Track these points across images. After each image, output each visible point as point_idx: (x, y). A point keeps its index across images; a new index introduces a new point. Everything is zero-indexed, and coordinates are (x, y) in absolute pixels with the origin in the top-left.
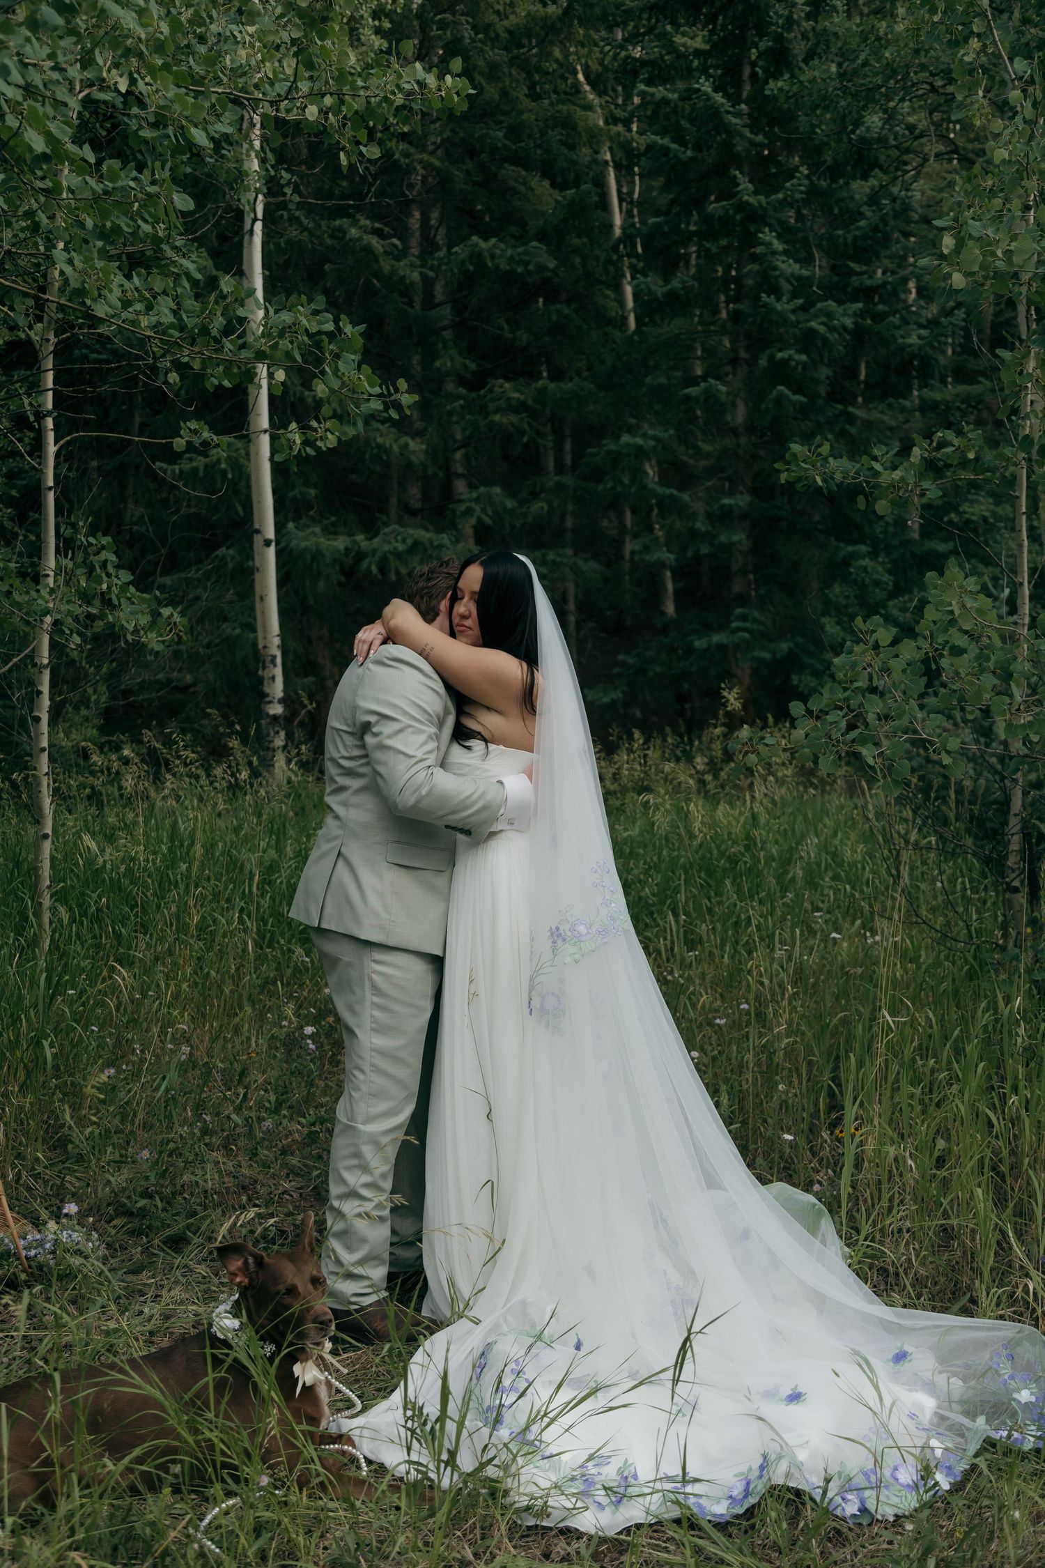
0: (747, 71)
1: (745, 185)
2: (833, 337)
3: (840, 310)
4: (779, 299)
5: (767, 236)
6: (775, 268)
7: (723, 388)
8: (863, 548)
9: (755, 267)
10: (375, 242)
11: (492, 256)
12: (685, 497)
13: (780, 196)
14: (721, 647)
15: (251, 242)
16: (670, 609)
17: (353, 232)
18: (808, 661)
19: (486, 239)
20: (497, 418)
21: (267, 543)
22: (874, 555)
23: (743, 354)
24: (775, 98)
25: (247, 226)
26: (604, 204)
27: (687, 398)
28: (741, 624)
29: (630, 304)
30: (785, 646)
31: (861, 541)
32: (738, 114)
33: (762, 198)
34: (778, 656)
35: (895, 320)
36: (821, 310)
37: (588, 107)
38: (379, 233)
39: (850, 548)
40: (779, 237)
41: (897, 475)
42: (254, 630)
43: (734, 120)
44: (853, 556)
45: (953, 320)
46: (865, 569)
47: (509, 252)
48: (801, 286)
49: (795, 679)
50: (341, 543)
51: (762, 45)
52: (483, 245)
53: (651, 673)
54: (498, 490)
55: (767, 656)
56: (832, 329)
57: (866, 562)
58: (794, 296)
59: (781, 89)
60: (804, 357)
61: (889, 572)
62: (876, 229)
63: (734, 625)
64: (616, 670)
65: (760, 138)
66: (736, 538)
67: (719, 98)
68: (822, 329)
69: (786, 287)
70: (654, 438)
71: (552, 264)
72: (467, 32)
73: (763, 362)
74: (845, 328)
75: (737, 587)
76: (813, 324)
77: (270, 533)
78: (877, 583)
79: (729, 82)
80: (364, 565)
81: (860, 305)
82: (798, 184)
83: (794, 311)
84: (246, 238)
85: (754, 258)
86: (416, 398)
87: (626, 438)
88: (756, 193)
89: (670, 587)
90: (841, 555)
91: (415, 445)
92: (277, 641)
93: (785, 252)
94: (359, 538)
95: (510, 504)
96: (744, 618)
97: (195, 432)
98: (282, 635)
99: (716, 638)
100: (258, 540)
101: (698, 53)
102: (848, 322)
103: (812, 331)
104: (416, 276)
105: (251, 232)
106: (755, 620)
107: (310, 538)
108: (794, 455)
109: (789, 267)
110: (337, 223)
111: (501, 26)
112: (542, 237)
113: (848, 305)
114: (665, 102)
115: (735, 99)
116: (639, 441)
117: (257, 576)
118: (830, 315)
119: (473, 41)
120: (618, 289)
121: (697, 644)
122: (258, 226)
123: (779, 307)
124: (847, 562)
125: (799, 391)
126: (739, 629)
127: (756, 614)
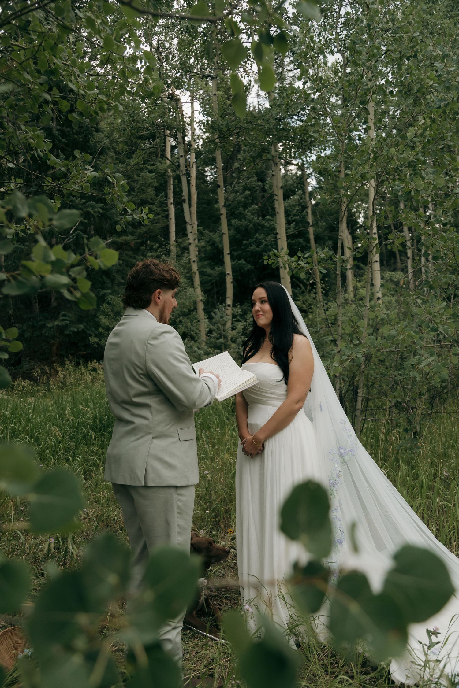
2: (96, 215)
3: (96, 205)
8: (109, 291)
14: (58, 326)
18: (88, 332)
28: (64, 318)
30: (82, 326)
34: (80, 330)
36: (89, 205)
39: (105, 291)
44: (104, 295)
53: (26, 336)
55: (76, 330)
56: (95, 212)
60: (85, 221)
63: (61, 318)
65: (64, 140)
68: (92, 212)
70: (26, 246)
74: (99, 212)
76: (89, 209)
83: (82, 204)
90: (101, 293)
96: (64, 315)
99: (55, 323)
102: (101, 211)
103: (88, 212)
106: (69, 317)
113: (99, 204)
118: (93, 207)
121: (48, 325)
123: (77, 201)
126: (63, 320)
127: (69, 314)
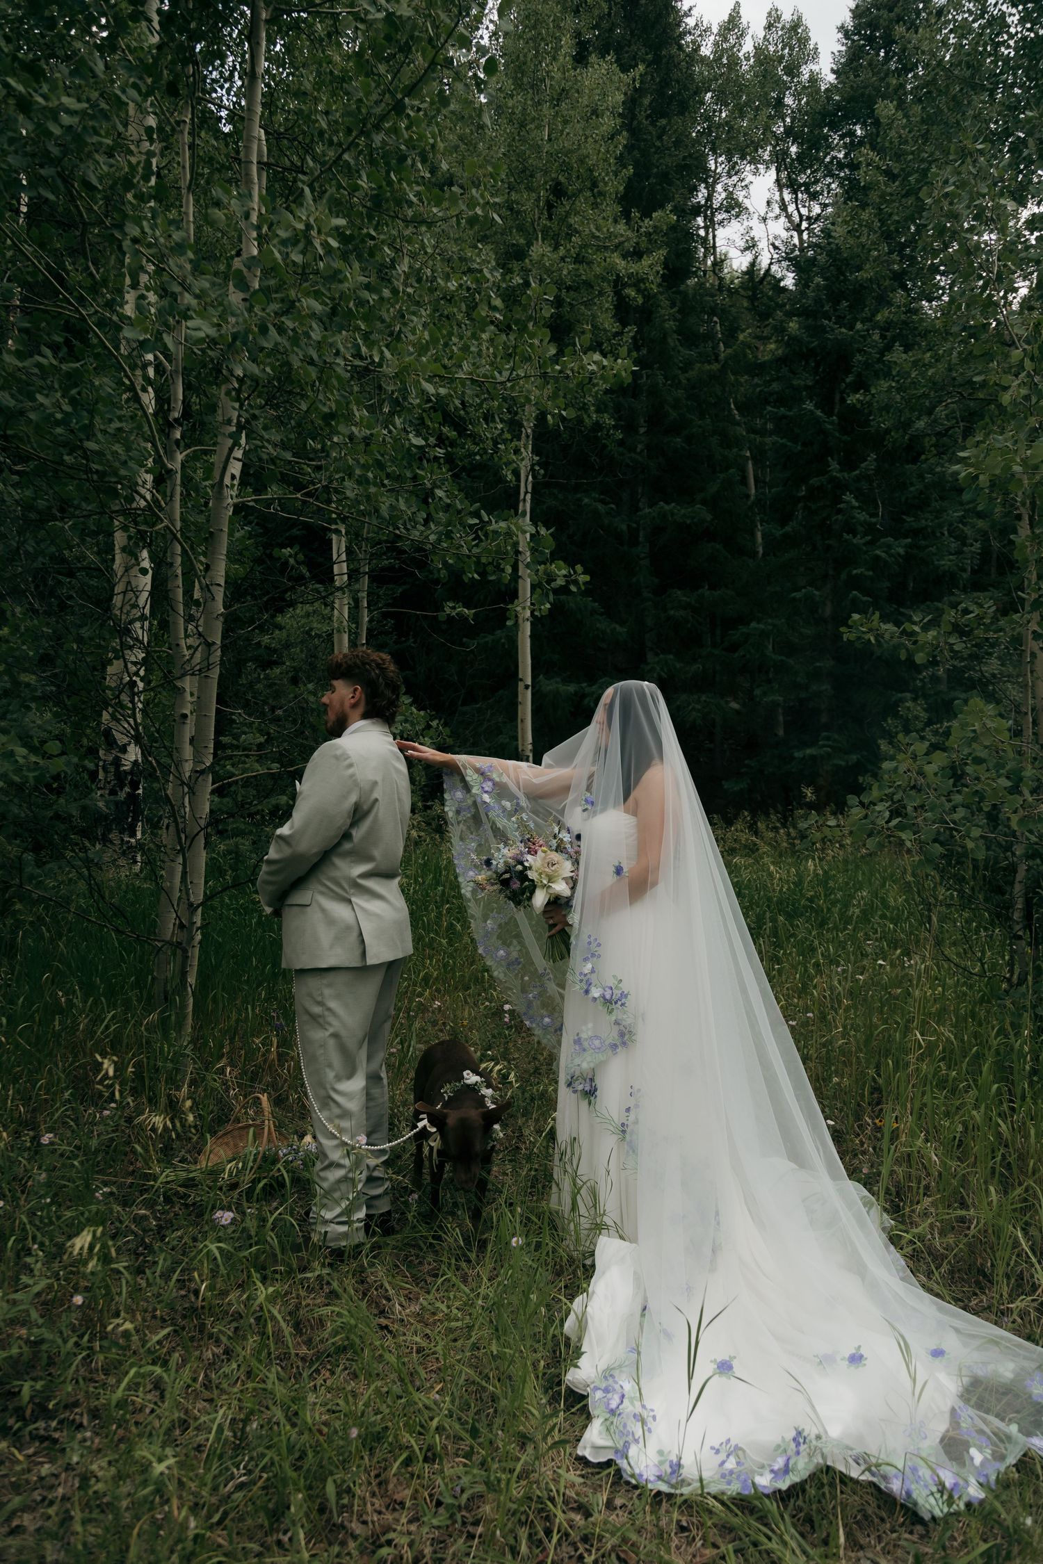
0: (837, 397)
1: (834, 465)
2: (891, 560)
3: (897, 543)
4: (855, 536)
5: (848, 497)
6: (854, 518)
7: (817, 593)
8: (908, 695)
9: (840, 517)
10: (600, 506)
11: (673, 514)
12: (791, 661)
13: (857, 472)
14: (813, 758)
15: (524, 505)
16: (781, 733)
17: (586, 500)
19: (667, 503)
20: (672, 612)
21: (527, 687)
22: (915, 700)
23: (831, 572)
24: (854, 405)
25: (522, 497)
26: (744, 480)
27: (794, 599)
28: (826, 742)
29: (759, 539)
30: (854, 758)
31: (909, 691)
32: (832, 423)
33: (846, 475)
35: (933, 549)
36: (883, 544)
37: (738, 424)
38: (603, 502)
40: (856, 498)
41: (932, 633)
42: (516, 739)
43: (829, 427)
44: (902, 700)
45: (973, 549)
46: (908, 708)
47: (683, 511)
48: (870, 528)
49: (861, 779)
50: (571, 688)
51: (848, 380)
52: (667, 507)
54: (671, 657)
55: (843, 763)
56: (891, 555)
57: (909, 704)
58: (866, 535)
59: (858, 400)
60: (871, 573)
61: (925, 710)
62: (921, 493)
63: (821, 743)
64: (743, 770)
65: (845, 438)
66: (824, 688)
67: (819, 413)
68: (883, 555)
69: (860, 529)
70: (772, 625)
71: (709, 517)
72: (660, 379)
73: (844, 576)
74: (899, 554)
75: (824, 719)
76: (878, 552)
77: (529, 683)
78: (917, 718)
79: (826, 403)
80: (586, 701)
81: (909, 540)
82: (870, 462)
83: (864, 544)
84: (521, 504)
85: (839, 511)
86: (588, 578)
87: (753, 625)
88: (841, 471)
89: (781, 718)
90: (893, 699)
91: (618, 628)
92: (530, 747)
93: (859, 508)
94: (584, 685)
95: (678, 666)
96: (828, 739)
97: (454, 608)
98: (534, 744)
99: (808, 751)
100: (521, 685)
101: (807, 387)
102: (901, 551)
103: (877, 558)
104: (624, 527)
105: (524, 500)
106: (835, 740)
107: (552, 685)
108: (855, 622)
109: (862, 516)
110: (579, 496)
111: (683, 378)
112: (704, 502)
113: (902, 540)
114: (784, 417)
115: (830, 413)
116: (762, 626)
117: (520, 707)
118: (889, 547)
119: (664, 384)
120: (753, 535)
121: (796, 755)
122: (529, 497)
123: (855, 541)
124: (897, 704)
125: (868, 595)
126: (824, 746)
127: (836, 736)
